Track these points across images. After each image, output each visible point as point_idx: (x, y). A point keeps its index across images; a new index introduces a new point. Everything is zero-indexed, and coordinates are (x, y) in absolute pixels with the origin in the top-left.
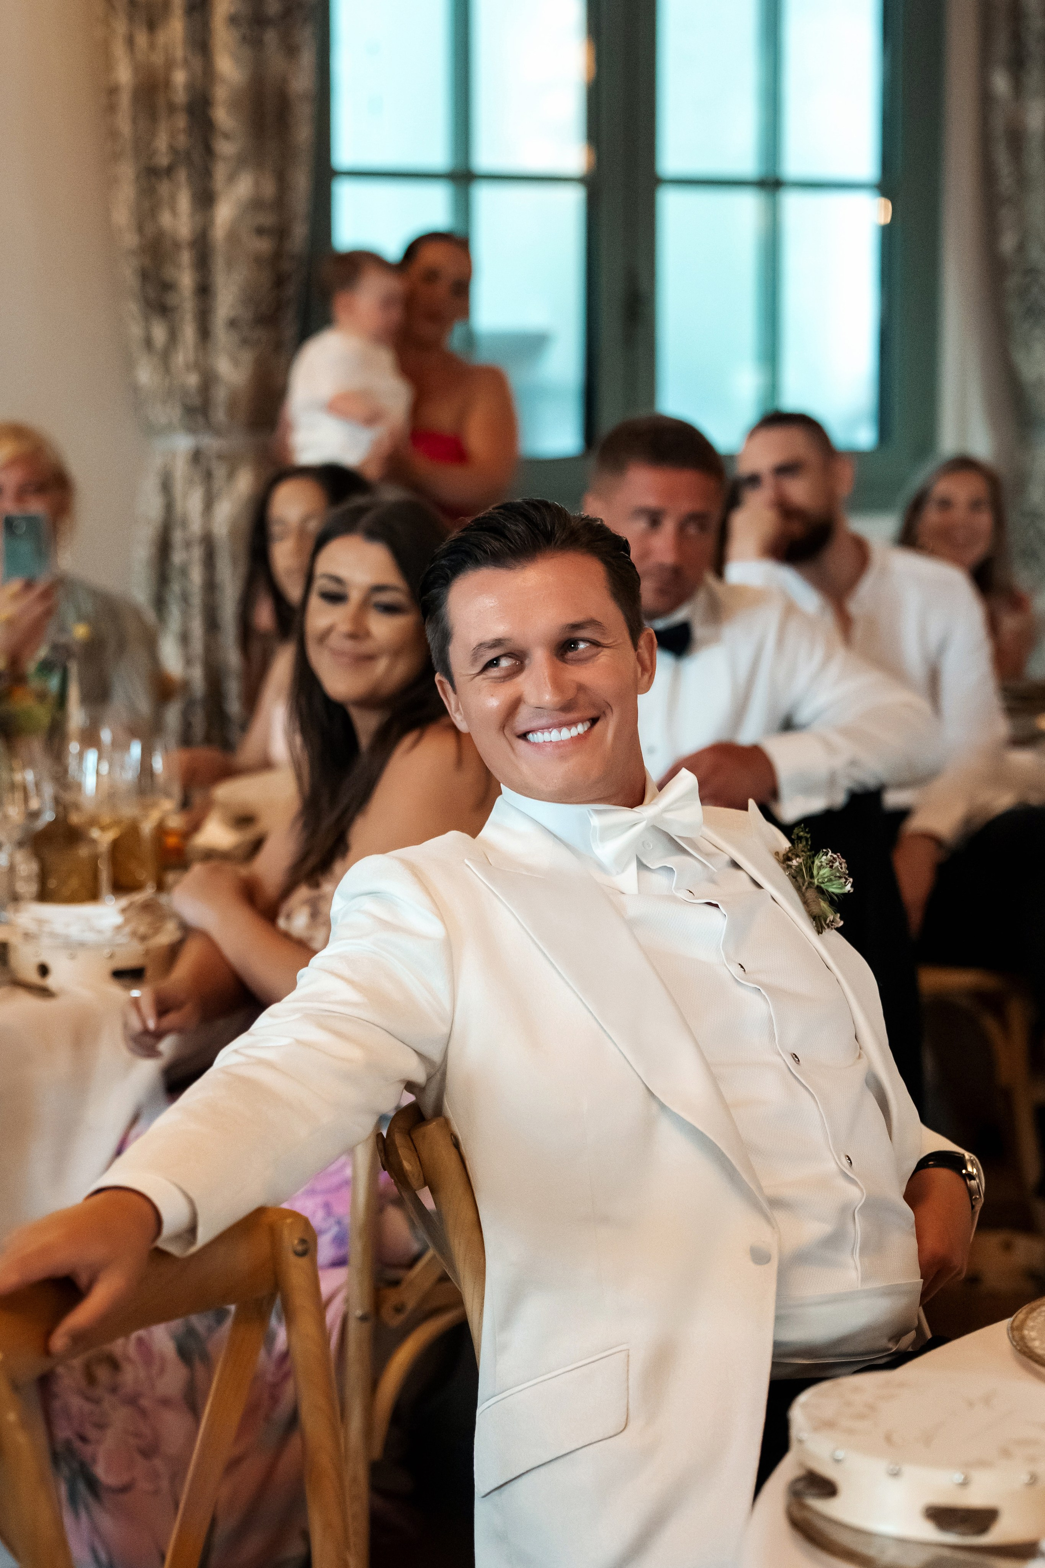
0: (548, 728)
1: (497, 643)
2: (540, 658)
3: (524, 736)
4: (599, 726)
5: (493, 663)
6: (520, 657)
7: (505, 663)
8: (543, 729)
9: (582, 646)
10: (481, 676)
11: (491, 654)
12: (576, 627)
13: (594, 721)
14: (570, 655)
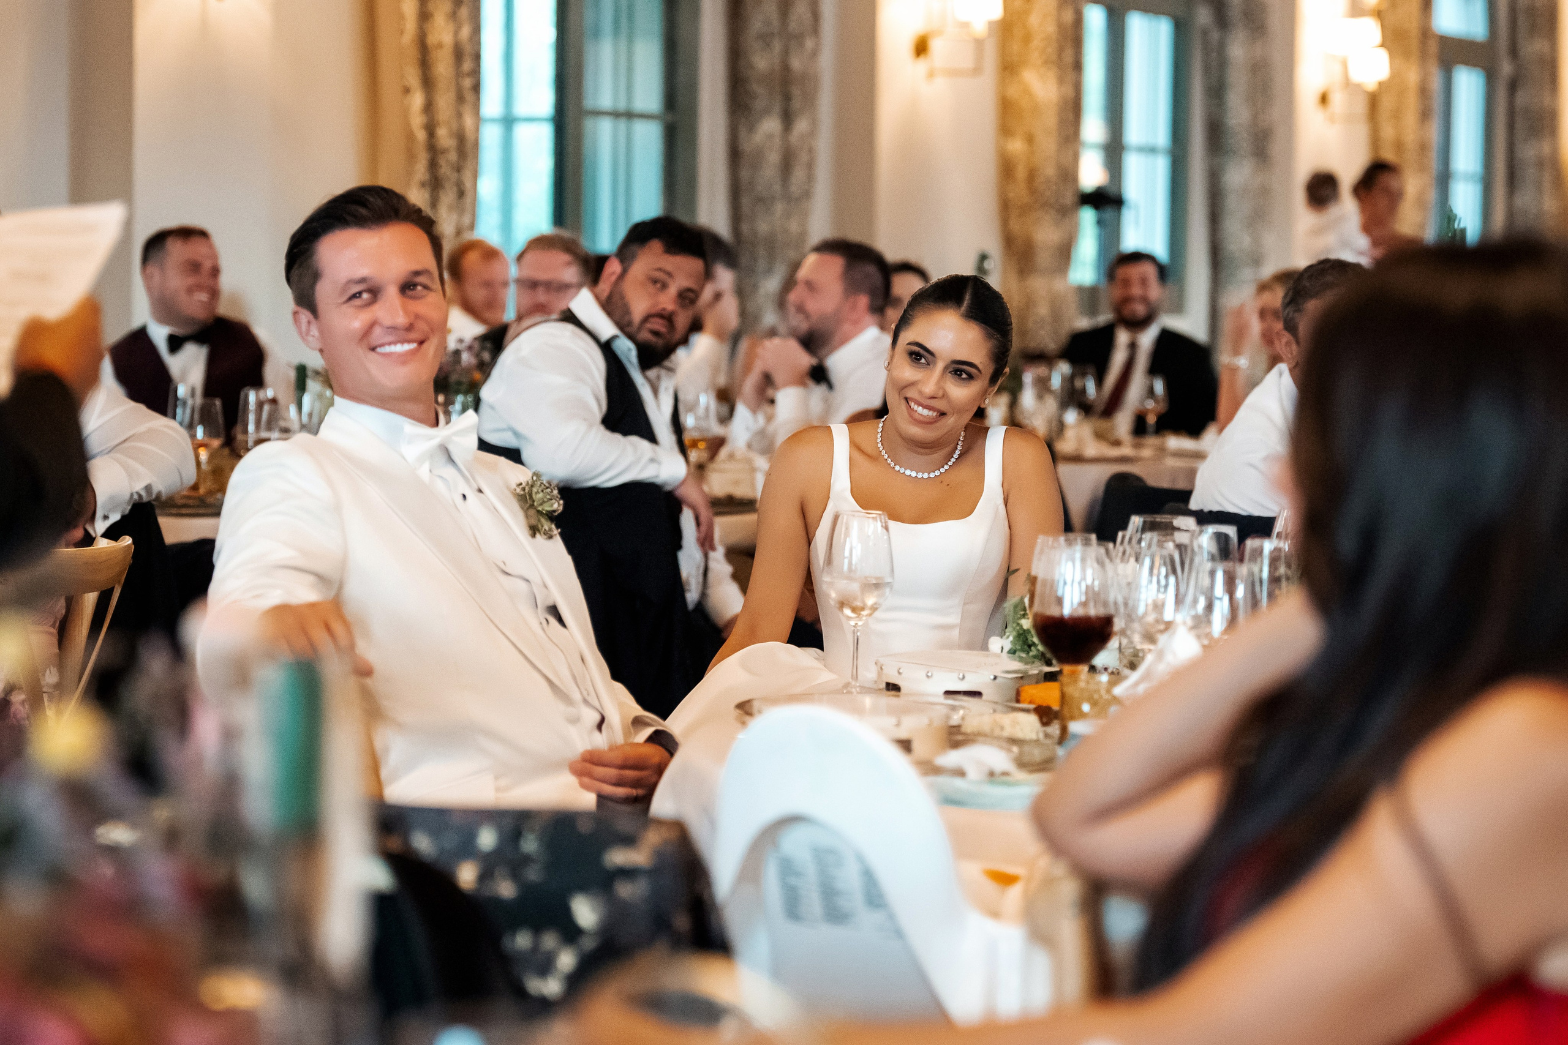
0: (395, 343)
1: (363, 280)
2: (392, 292)
3: (373, 349)
4: (425, 346)
5: (357, 295)
6: (375, 292)
7: (365, 296)
8: (390, 344)
9: (419, 288)
10: (345, 305)
11: (356, 289)
12: (417, 273)
13: (421, 343)
14: (411, 293)
